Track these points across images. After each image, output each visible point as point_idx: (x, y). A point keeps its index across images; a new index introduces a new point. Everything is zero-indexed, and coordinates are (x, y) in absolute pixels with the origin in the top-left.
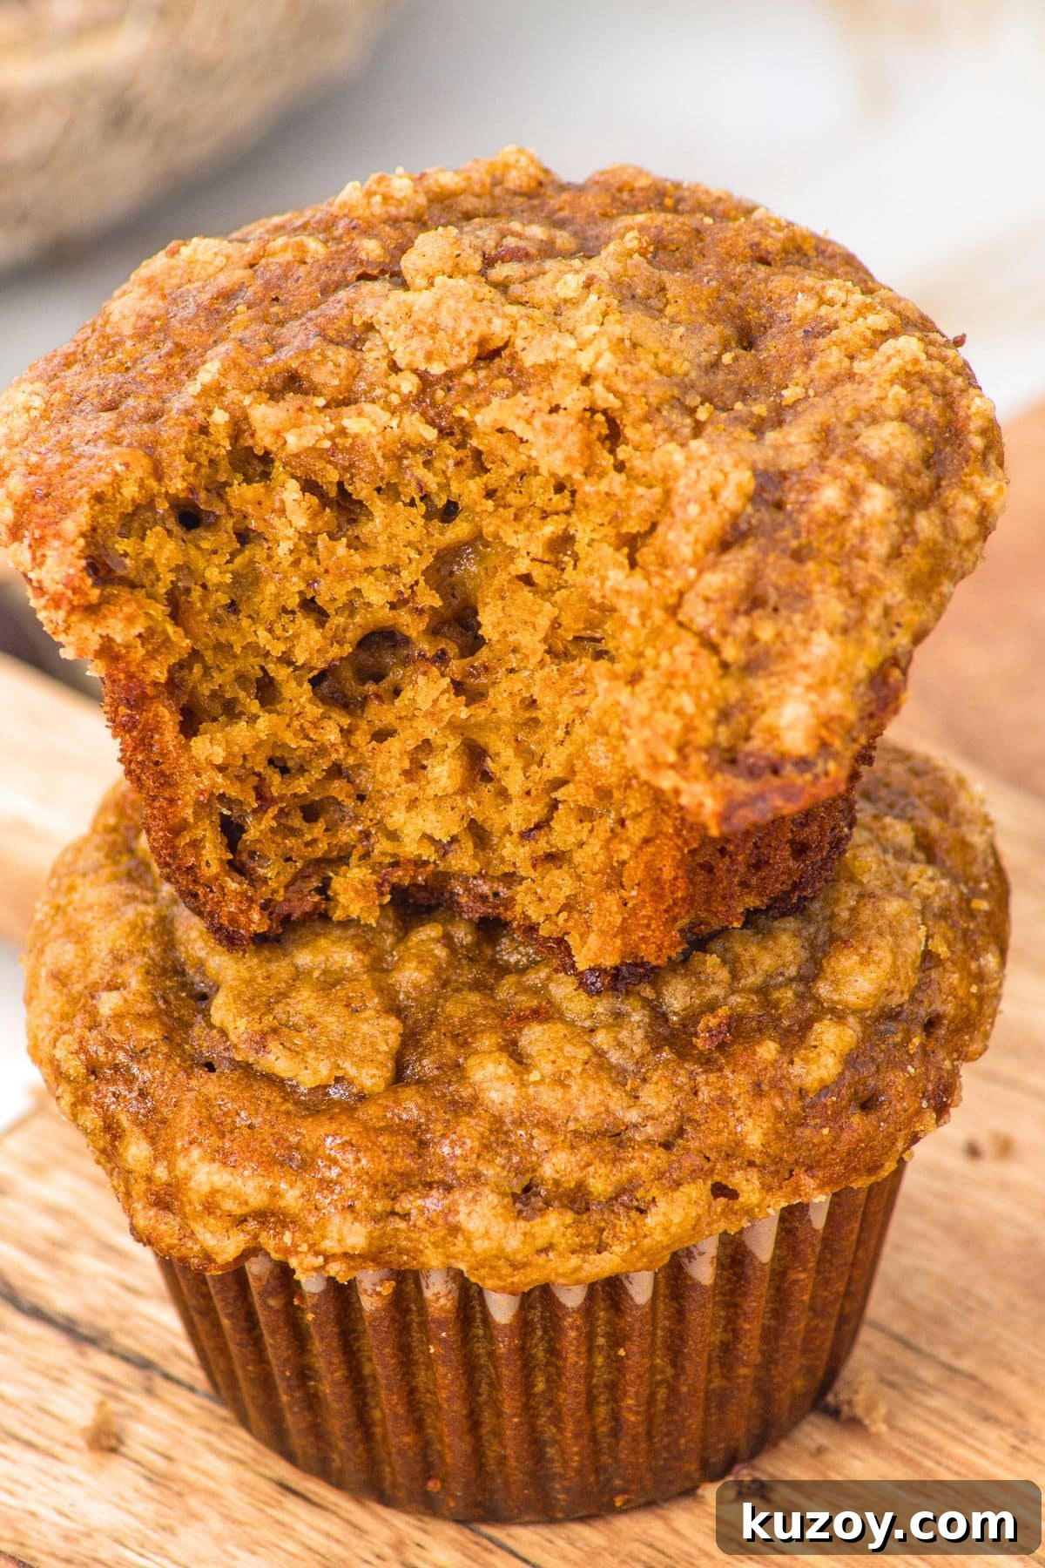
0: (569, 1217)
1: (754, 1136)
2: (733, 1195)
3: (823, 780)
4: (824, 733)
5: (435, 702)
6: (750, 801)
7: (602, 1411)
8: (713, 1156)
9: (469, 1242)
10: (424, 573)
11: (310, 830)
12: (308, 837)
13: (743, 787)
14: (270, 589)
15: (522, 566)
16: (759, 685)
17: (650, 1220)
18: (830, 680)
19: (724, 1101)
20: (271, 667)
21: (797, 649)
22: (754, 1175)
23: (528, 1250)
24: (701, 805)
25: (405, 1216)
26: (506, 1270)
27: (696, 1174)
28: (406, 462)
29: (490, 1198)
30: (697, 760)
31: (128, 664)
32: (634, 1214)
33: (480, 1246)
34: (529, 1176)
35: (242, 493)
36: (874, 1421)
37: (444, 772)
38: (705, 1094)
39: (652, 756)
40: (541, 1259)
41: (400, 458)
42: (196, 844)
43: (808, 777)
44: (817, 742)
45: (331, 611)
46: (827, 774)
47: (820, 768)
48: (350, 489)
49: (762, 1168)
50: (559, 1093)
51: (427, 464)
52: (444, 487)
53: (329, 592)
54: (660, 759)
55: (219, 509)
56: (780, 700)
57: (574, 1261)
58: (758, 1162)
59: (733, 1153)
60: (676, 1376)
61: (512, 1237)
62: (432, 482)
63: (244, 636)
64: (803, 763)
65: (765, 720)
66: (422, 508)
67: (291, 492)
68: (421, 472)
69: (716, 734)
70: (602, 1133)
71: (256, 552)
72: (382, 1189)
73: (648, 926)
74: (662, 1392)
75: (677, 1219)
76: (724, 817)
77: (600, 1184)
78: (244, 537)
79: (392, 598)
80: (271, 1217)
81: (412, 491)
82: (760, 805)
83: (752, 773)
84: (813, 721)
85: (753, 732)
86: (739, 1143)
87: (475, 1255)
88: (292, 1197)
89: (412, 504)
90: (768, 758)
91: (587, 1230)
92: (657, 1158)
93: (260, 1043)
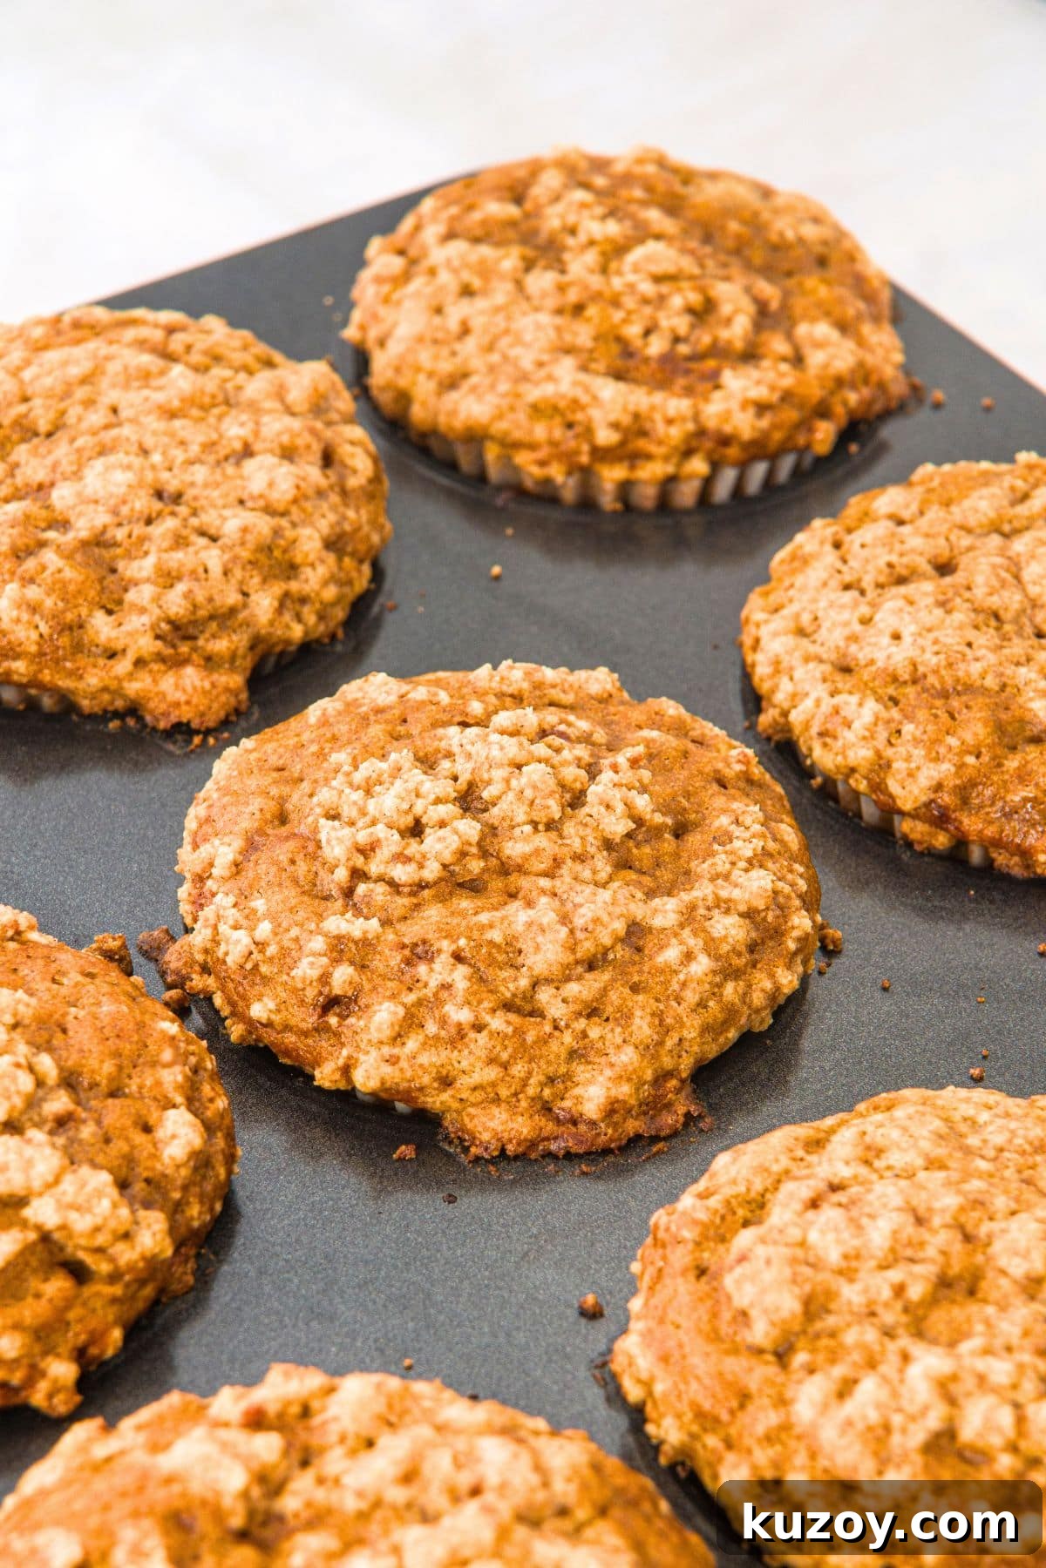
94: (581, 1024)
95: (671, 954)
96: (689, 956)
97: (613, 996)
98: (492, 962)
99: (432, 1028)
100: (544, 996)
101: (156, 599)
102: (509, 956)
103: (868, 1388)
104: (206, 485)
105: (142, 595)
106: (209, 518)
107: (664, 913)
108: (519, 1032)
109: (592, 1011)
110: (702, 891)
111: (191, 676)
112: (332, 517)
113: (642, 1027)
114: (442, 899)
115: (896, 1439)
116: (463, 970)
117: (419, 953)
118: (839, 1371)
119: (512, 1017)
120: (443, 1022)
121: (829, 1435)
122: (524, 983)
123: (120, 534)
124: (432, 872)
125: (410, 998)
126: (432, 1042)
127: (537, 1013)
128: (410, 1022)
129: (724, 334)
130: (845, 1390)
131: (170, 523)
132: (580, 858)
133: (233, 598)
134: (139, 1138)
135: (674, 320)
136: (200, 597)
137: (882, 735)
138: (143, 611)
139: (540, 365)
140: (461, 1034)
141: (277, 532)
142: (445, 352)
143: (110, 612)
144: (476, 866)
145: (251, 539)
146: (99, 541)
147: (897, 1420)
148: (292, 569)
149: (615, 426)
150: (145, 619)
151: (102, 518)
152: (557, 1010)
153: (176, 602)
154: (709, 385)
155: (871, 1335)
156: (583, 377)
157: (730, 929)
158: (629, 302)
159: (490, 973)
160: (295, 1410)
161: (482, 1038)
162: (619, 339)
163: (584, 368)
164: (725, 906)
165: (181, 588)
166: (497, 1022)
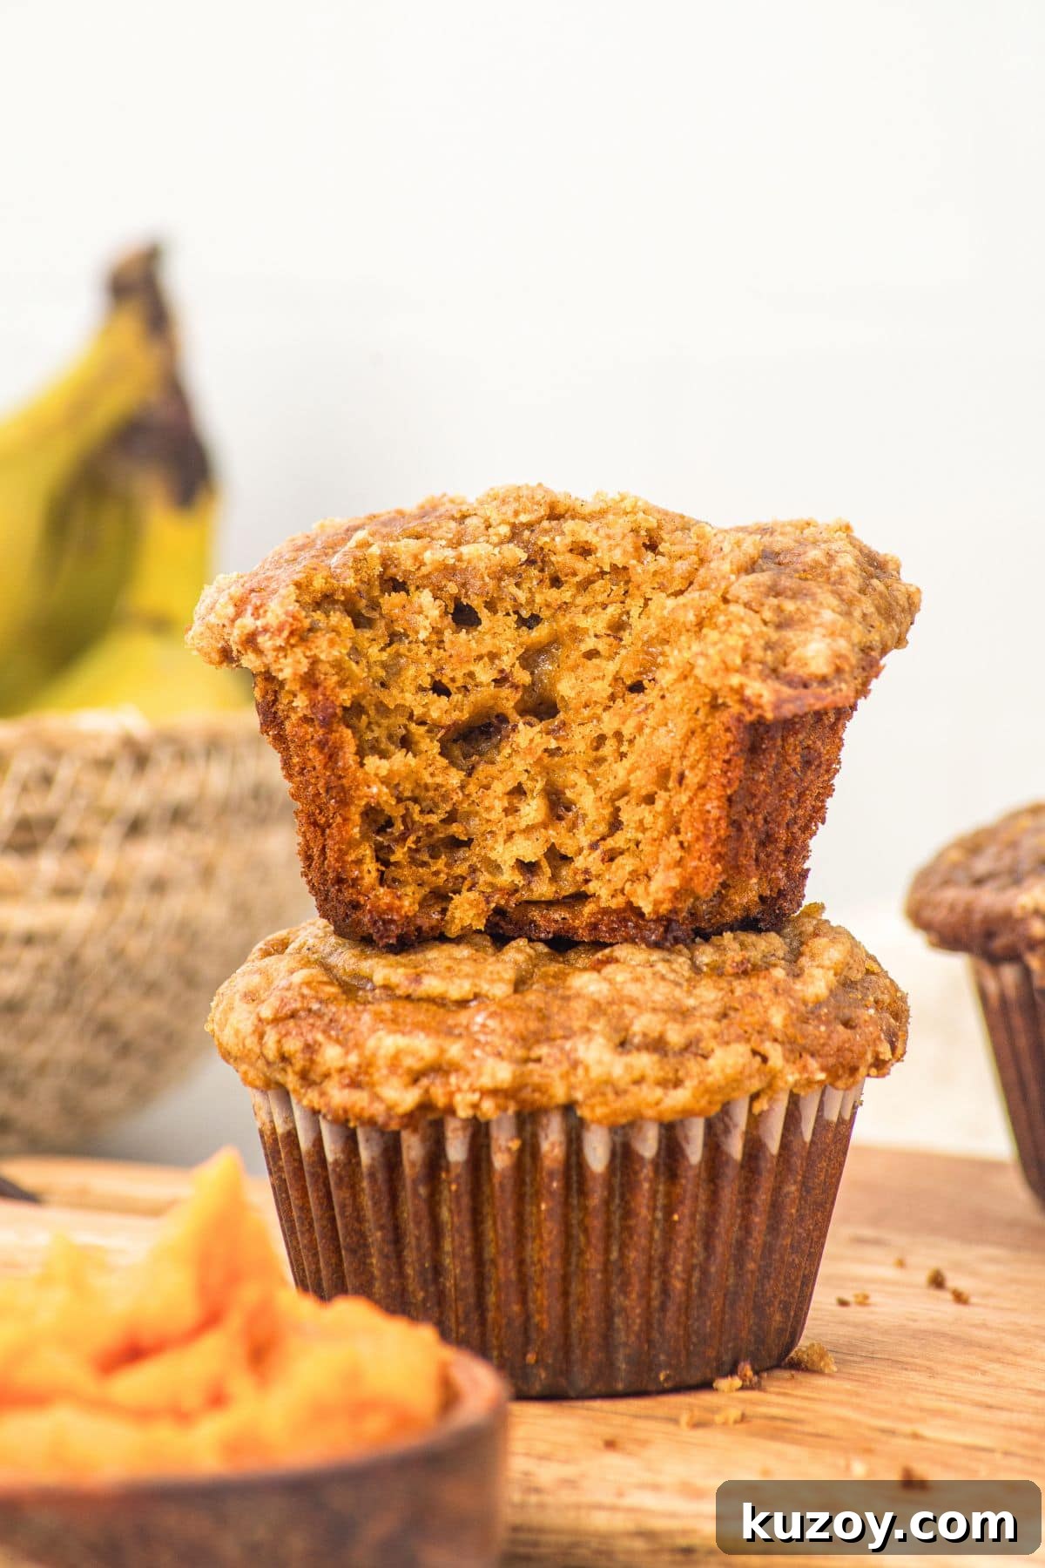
0: (655, 1057)
1: (777, 1019)
2: (765, 1059)
3: (838, 694)
4: (838, 662)
5: (532, 740)
6: (790, 700)
7: (656, 1285)
8: (750, 1030)
9: (587, 1069)
10: (518, 659)
11: (435, 863)
12: (434, 869)
13: (787, 691)
14: (411, 671)
15: (590, 643)
16: (789, 634)
17: (712, 1062)
18: (837, 632)
19: (753, 995)
20: (413, 727)
21: (812, 618)
22: (778, 1047)
23: (628, 1078)
24: (760, 696)
25: (538, 1060)
26: (611, 1096)
27: (739, 1039)
28: (503, 584)
29: (600, 1041)
30: (755, 668)
31: (325, 688)
32: (700, 1059)
33: (596, 1072)
34: (623, 1034)
35: (390, 602)
36: (827, 1365)
37: (533, 810)
38: (739, 992)
39: (724, 662)
40: (635, 1089)
41: (500, 579)
42: (359, 862)
43: (829, 690)
44: (833, 667)
45: (453, 690)
46: (841, 690)
47: (836, 685)
48: (465, 601)
49: (782, 1043)
50: (639, 985)
51: (518, 585)
52: (531, 601)
53: (453, 674)
54: (730, 663)
55: (375, 615)
56: (805, 643)
57: (659, 1092)
58: (780, 1039)
59: (763, 1028)
60: (708, 1258)
61: (618, 1067)
62: (522, 596)
63: (396, 700)
64: (824, 681)
65: (795, 654)
66: (515, 617)
67: (425, 597)
68: (514, 590)
69: (765, 655)
70: (675, 1011)
71: (402, 647)
72: (520, 1042)
73: (700, 858)
74: (697, 1275)
75: (730, 1062)
76: (777, 706)
77: (675, 1036)
78: (394, 637)
79: (497, 676)
80: (438, 1069)
81: (508, 605)
82: (799, 703)
83: (790, 684)
84: (830, 653)
85: (789, 660)
86: (767, 1024)
87: (590, 1082)
88: (455, 1050)
89: (508, 614)
90: (800, 677)
91: (667, 1068)
92: (712, 1024)
93: (417, 979)
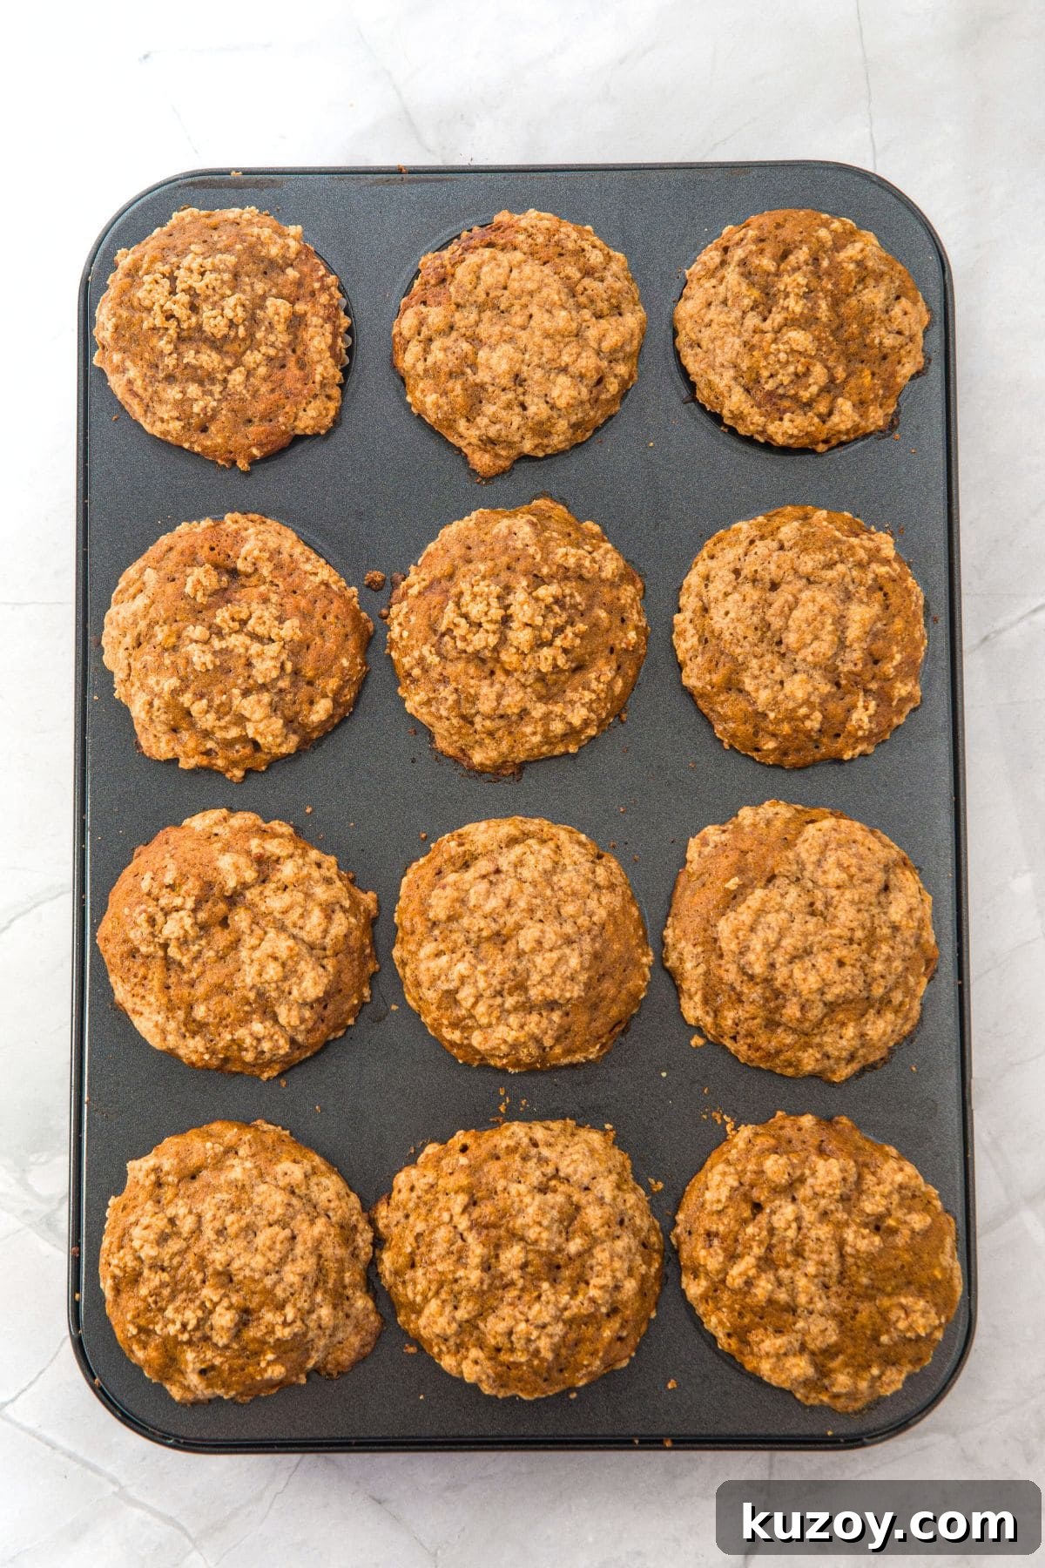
94: (484, 736)
95: (528, 730)
96: (534, 733)
97: (500, 733)
98: (467, 699)
99: (433, 709)
100: (478, 719)
101: (487, 426)
102: (473, 700)
103: (444, 959)
104: (536, 382)
105: (482, 421)
106: (528, 400)
107: (539, 710)
108: (460, 727)
109: (491, 734)
110: (557, 709)
111: (487, 458)
112: (580, 415)
113: (504, 747)
114: (468, 661)
115: (439, 982)
116: (455, 696)
117: (444, 680)
118: (442, 947)
119: (461, 722)
120: (438, 710)
121: (423, 967)
122: (473, 711)
123: (491, 389)
124: (470, 649)
125: (432, 695)
126: (430, 713)
127: (472, 723)
128: (428, 702)
129: (802, 393)
130: (438, 954)
131: (511, 395)
132: (525, 672)
133: (517, 439)
134: (305, 706)
135: (784, 377)
136: (503, 433)
137: (690, 654)
138: (479, 428)
139: (723, 366)
140: (440, 718)
141: (549, 419)
142: (696, 329)
143: (468, 420)
144: (487, 654)
145: (536, 418)
146: (482, 386)
147: (443, 978)
148: (548, 434)
149: (731, 412)
150: (478, 433)
151: (487, 379)
152: (478, 727)
153: (492, 432)
154: (777, 415)
155: (461, 940)
156: (733, 383)
157: (557, 727)
158: (772, 359)
159: (463, 702)
160: (274, 858)
161: (447, 723)
162: (758, 374)
163: (735, 379)
164: (562, 717)
165: (498, 427)
166: (455, 721)
